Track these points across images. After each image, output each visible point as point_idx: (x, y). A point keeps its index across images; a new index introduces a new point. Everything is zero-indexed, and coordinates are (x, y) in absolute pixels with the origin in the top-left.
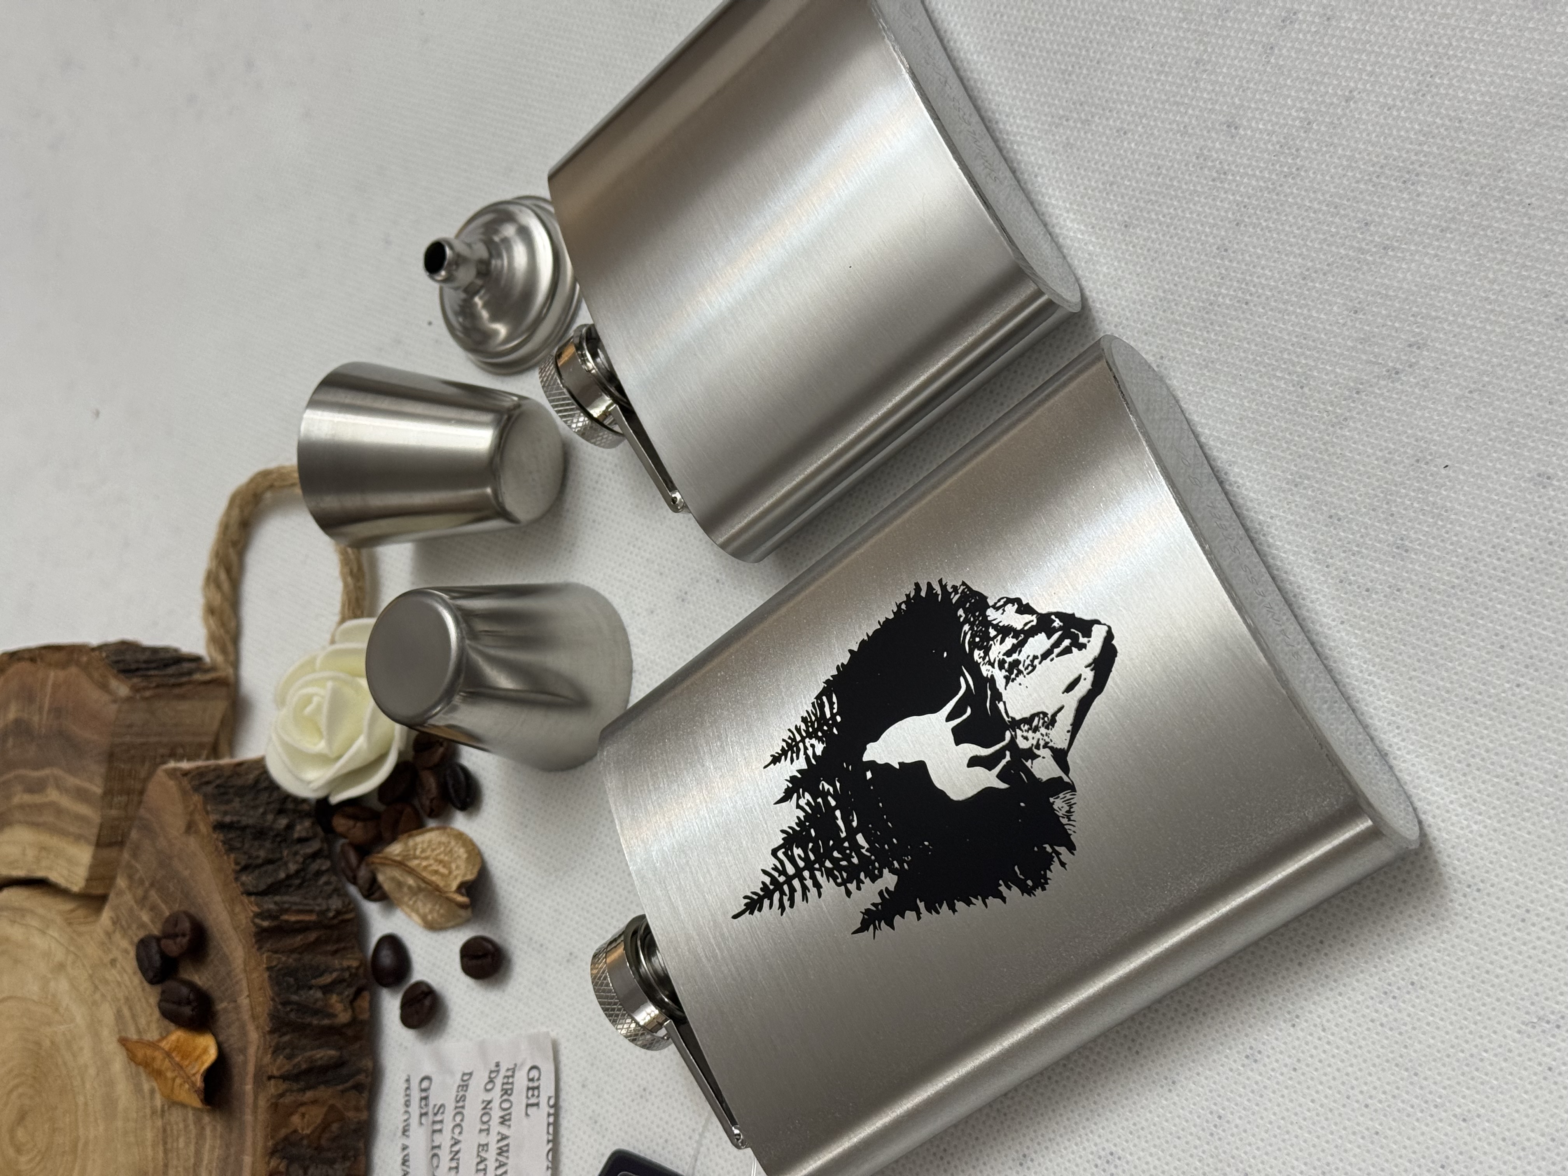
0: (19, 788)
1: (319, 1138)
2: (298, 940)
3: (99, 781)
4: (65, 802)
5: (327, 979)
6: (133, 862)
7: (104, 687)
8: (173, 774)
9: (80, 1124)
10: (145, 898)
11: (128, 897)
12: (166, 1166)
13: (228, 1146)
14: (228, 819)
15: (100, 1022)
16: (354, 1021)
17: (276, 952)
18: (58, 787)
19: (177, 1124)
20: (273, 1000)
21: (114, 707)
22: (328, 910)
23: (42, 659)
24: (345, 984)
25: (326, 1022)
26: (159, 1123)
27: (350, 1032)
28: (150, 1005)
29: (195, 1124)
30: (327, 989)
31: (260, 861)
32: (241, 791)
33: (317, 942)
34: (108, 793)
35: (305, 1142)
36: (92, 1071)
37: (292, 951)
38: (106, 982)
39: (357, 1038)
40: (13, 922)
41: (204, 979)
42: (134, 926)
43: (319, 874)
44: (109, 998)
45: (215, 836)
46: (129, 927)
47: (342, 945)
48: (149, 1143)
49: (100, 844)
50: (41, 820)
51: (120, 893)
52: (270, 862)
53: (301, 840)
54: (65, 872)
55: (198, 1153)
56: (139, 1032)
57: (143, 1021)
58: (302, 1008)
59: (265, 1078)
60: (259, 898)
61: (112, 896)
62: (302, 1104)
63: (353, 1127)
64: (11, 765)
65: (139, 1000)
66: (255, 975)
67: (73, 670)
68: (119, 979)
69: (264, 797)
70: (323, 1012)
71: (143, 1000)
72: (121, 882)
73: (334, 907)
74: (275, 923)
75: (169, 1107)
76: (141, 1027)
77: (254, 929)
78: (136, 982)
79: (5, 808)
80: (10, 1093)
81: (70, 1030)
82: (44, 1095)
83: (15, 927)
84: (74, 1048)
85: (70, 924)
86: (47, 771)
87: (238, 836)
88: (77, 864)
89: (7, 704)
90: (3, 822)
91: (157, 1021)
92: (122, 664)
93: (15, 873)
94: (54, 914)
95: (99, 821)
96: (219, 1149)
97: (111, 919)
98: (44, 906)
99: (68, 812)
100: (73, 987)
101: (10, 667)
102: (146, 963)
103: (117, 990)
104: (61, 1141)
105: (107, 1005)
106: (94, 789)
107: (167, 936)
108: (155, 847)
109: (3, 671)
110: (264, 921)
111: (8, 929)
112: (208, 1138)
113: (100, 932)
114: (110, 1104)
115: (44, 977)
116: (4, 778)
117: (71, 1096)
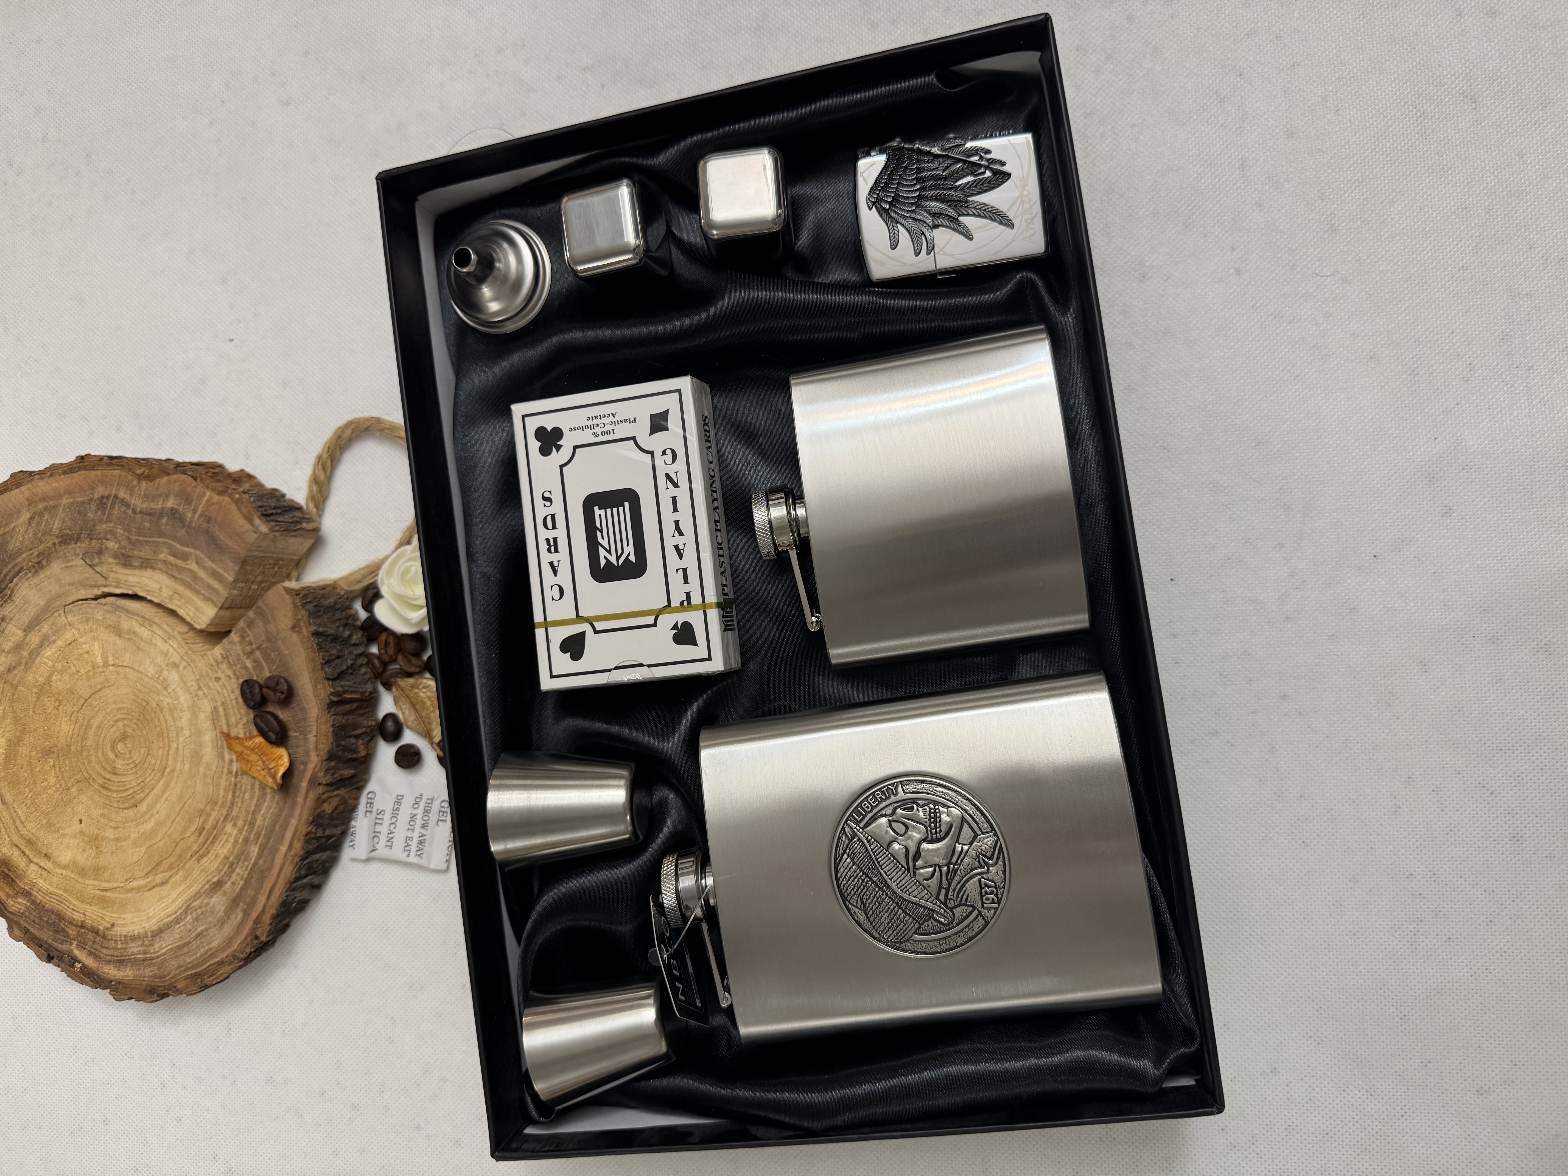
0: (166, 550)
1: (334, 814)
2: (347, 707)
3: (232, 573)
4: (201, 574)
5: (359, 731)
6: (247, 630)
7: (250, 520)
8: (289, 591)
9: (170, 758)
10: (251, 653)
11: (238, 648)
12: (232, 804)
13: (280, 809)
14: (321, 630)
15: (199, 708)
16: (366, 755)
17: (336, 716)
18: (197, 563)
19: (246, 785)
20: (332, 744)
21: (256, 536)
22: (364, 690)
23: (201, 481)
24: (366, 735)
25: (355, 756)
26: (233, 780)
27: (361, 761)
28: (240, 713)
30: (357, 737)
31: (334, 657)
32: (327, 610)
33: (357, 709)
34: (236, 581)
35: (326, 816)
36: (187, 733)
37: (344, 715)
38: (209, 687)
39: (364, 762)
40: (142, 625)
41: (285, 714)
42: (239, 666)
43: (361, 666)
44: (209, 697)
45: (312, 639)
46: (235, 665)
47: (367, 710)
48: (222, 787)
49: (221, 608)
50: (180, 576)
51: (232, 642)
52: (338, 657)
53: (355, 645)
54: (192, 615)
55: (258, 806)
56: (228, 725)
57: (233, 720)
58: (345, 749)
59: (316, 783)
60: (333, 682)
61: (225, 641)
62: (331, 797)
63: (348, 808)
64: (161, 534)
65: (233, 708)
66: (323, 727)
67: (227, 499)
68: (220, 690)
69: (338, 615)
70: (355, 751)
71: (236, 709)
72: (234, 636)
73: (369, 690)
74: (339, 698)
75: (242, 774)
76: (231, 724)
77: (328, 701)
78: (233, 696)
79: (150, 557)
80: (117, 721)
81: (173, 704)
82: (145, 732)
83: (143, 628)
84: (175, 715)
85: (187, 643)
86: (191, 550)
87: (324, 641)
88: (203, 613)
89: (167, 496)
90: (146, 564)
91: (244, 724)
92: (263, 509)
93: (149, 598)
94: (176, 633)
95: (226, 596)
96: (275, 808)
97: (222, 654)
98: (168, 625)
99: (202, 581)
100: (182, 681)
101: (174, 474)
102: (249, 696)
103: (216, 696)
104: (153, 762)
105: (207, 701)
106: (226, 575)
107: (268, 687)
108: (266, 628)
109: (168, 474)
110: (334, 696)
111: (137, 627)
112: (267, 800)
113: (210, 657)
114: (196, 757)
115: (160, 666)
116: (154, 539)
117: (166, 740)
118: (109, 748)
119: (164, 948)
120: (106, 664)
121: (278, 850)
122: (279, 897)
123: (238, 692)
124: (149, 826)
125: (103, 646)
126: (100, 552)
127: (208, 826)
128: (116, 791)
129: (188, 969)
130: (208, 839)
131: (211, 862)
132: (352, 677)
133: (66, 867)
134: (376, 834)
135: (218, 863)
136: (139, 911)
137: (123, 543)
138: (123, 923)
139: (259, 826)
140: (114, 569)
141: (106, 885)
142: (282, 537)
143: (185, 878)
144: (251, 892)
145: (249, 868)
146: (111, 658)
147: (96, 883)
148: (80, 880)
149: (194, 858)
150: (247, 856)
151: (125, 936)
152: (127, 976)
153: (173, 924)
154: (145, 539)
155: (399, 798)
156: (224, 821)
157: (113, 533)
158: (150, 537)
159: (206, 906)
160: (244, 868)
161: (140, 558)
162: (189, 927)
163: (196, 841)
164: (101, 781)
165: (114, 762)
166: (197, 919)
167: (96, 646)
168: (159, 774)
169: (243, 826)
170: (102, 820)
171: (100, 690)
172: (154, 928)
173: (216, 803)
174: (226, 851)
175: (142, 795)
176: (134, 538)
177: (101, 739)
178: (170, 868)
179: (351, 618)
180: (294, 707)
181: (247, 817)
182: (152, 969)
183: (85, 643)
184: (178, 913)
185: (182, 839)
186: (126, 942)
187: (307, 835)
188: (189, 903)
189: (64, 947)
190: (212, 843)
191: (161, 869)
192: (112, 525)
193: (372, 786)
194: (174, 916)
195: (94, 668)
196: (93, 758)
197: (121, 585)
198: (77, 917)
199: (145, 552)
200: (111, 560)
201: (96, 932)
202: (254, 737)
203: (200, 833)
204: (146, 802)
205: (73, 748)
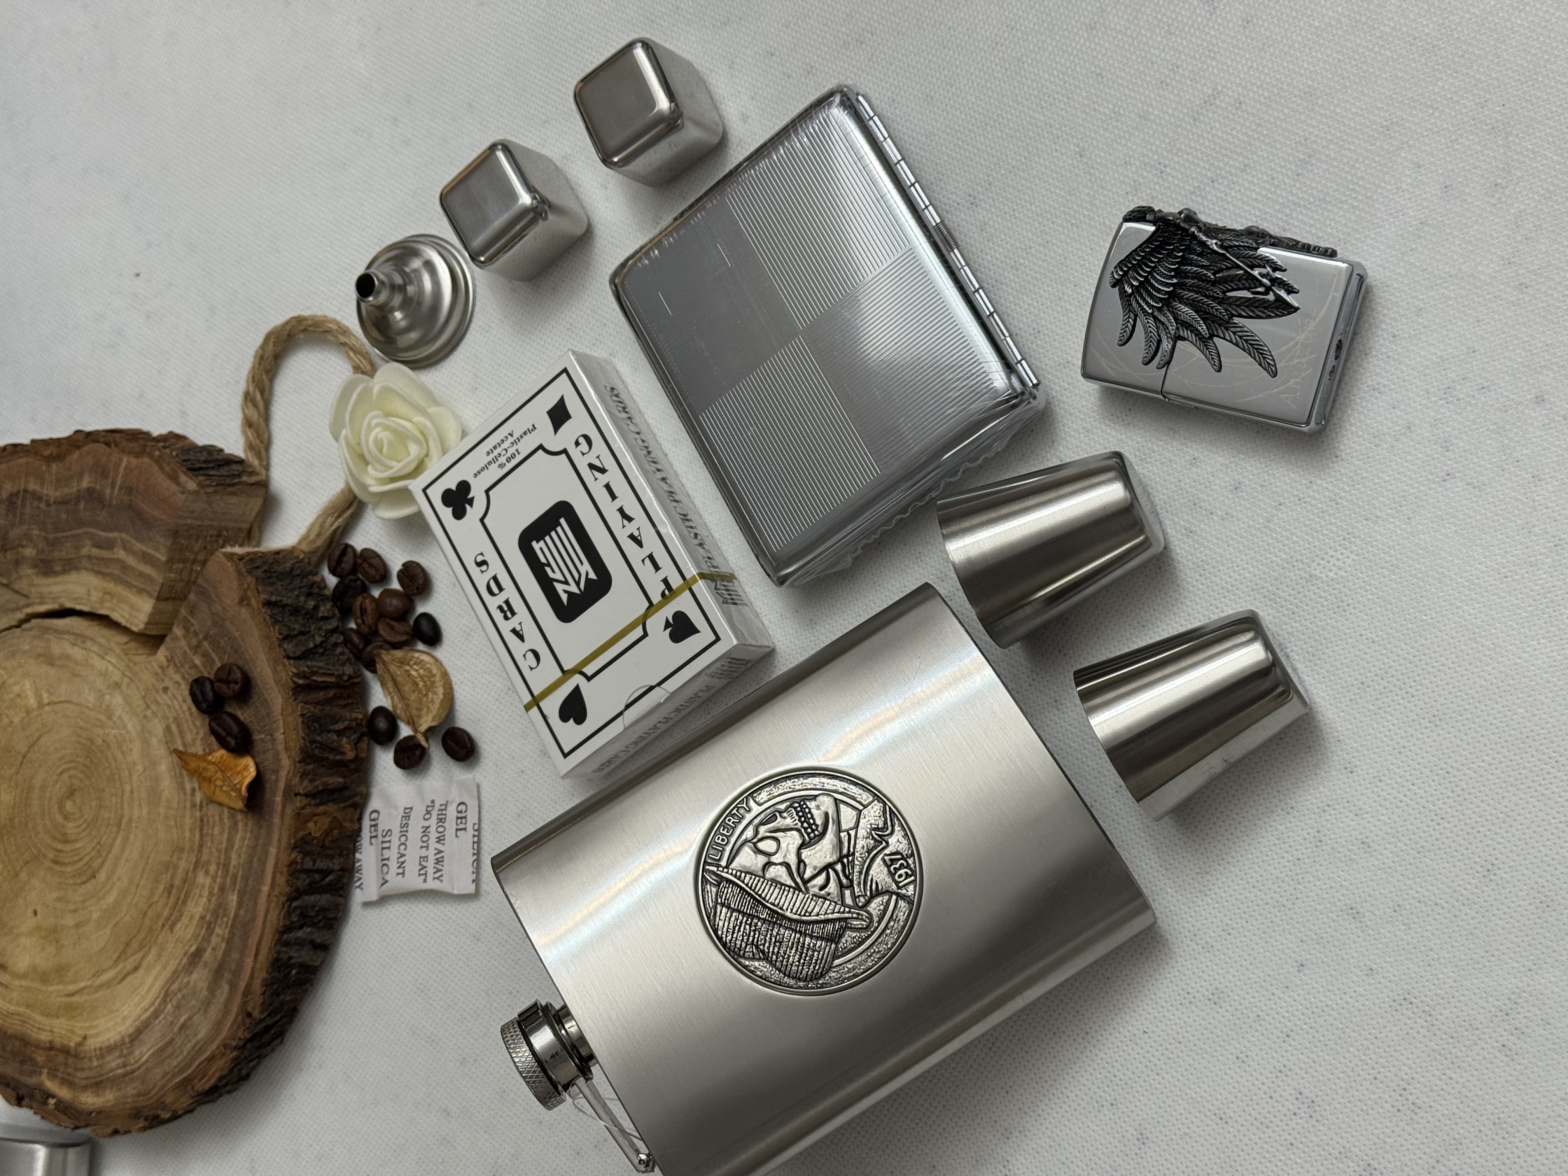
0: (88, 542)
1: (324, 840)
2: (321, 695)
3: (163, 550)
4: (131, 561)
5: (340, 726)
6: (190, 618)
7: (175, 479)
8: (230, 556)
9: (125, 806)
10: (198, 646)
11: (183, 643)
12: (201, 846)
13: (257, 838)
14: (273, 599)
15: (149, 732)
16: (357, 758)
17: (306, 703)
18: (125, 548)
19: (213, 816)
20: (303, 738)
21: (183, 497)
22: (343, 674)
23: (116, 445)
24: (352, 731)
25: (338, 757)
26: (198, 814)
27: (352, 766)
28: (195, 726)
29: (229, 818)
30: (340, 733)
31: (295, 633)
32: (282, 576)
33: (335, 698)
34: (170, 561)
35: (315, 842)
36: (140, 768)
37: (317, 703)
38: (158, 703)
39: (357, 770)
40: (74, 644)
41: (245, 715)
42: (187, 666)
43: (336, 645)
44: (159, 715)
45: (264, 611)
46: (182, 666)
47: (350, 701)
48: (187, 828)
49: (158, 599)
50: (107, 571)
51: (176, 639)
52: (302, 633)
53: (324, 618)
54: (126, 615)
55: (230, 841)
56: (184, 745)
57: (189, 737)
58: (324, 747)
59: (292, 795)
60: (297, 662)
61: (168, 639)
62: (316, 815)
63: (348, 834)
64: (81, 523)
65: (187, 720)
66: (290, 719)
67: (146, 460)
68: (169, 703)
69: (297, 582)
70: (338, 751)
71: (190, 723)
72: (178, 631)
73: (348, 672)
74: (307, 682)
75: (207, 804)
76: (186, 741)
77: (292, 685)
78: (185, 707)
79: (73, 556)
80: (61, 773)
81: (121, 734)
82: (93, 780)
83: (76, 649)
84: (125, 749)
85: (126, 654)
86: (115, 534)
87: (280, 612)
88: (138, 610)
89: (81, 475)
90: (70, 566)
91: (202, 739)
92: (189, 463)
93: (78, 607)
94: (112, 644)
95: (161, 581)
96: (249, 839)
97: (166, 657)
98: (102, 636)
99: (133, 568)
100: (127, 702)
101: (84, 445)
102: (200, 698)
103: (167, 711)
104: (107, 816)
105: (157, 721)
106: (158, 555)
107: (220, 680)
108: (211, 611)
109: (78, 447)
110: (299, 678)
111: (69, 649)
112: (240, 830)
113: (154, 663)
114: (154, 794)
115: (100, 691)
116: (73, 532)
117: (118, 783)
118: (56, 811)
119: (145, 1054)
120: (41, 706)
121: (259, 891)
122: (268, 953)
123: (189, 700)
124: (111, 899)
125: (35, 683)
126: (17, 563)
127: (177, 882)
128: (70, 863)
129: (175, 1075)
130: (179, 898)
131: (186, 928)
132: (325, 658)
133: (23, 976)
134: (384, 862)
135: (194, 927)
136: (113, 1012)
137: (40, 546)
138: (96, 1031)
139: (234, 867)
140: (35, 582)
141: (72, 988)
142: (218, 497)
143: (159, 955)
144: (235, 956)
145: (230, 924)
146: (45, 695)
147: (60, 987)
148: (43, 988)
149: (167, 927)
150: (226, 909)
151: (100, 1049)
152: (108, 1101)
153: (152, 1020)
154: (65, 534)
155: (407, 811)
156: (194, 870)
157: (28, 537)
158: (69, 530)
159: (186, 987)
160: (224, 925)
161: (61, 560)
162: (170, 1019)
163: (167, 904)
164: (51, 855)
165: (64, 826)
166: (178, 1007)
167: (27, 685)
168: (114, 829)
169: (217, 872)
170: (59, 905)
171: (39, 739)
172: (131, 1030)
173: (182, 850)
174: (200, 909)
175: (100, 860)
176: (51, 536)
177: (46, 802)
178: (141, 946)
179: (315, 586)
180: (254, 703)
181: (219, 858)
182: (135, 1084)
183: (15, 684)
184: (156, 1004)
185: (150, 906)
186: (101, 1057)
187: (290, 865)
188: (167, 987)
189: (33, 1081)
190: (184, 902)
191: (130, 951)
192: (26, 527)
193: (375, 803)
194: (152, 1009)
195: (28, 712)
196: (40, 828)
197: (47, 600)
198: (44, 1037)
199: (66, 552)
200: (30, 572)
201: (65, 1051)
202: (214, 751)
203: (170, 893)
204: (105, 868)
205: (16, 820)
